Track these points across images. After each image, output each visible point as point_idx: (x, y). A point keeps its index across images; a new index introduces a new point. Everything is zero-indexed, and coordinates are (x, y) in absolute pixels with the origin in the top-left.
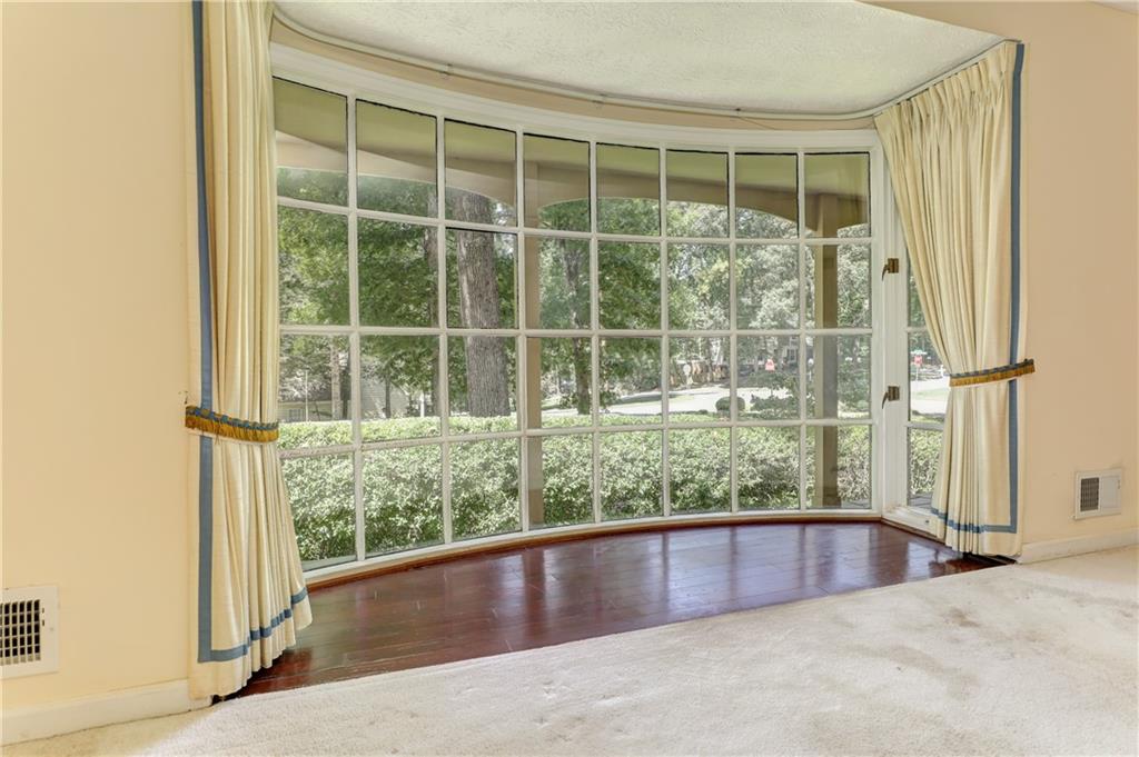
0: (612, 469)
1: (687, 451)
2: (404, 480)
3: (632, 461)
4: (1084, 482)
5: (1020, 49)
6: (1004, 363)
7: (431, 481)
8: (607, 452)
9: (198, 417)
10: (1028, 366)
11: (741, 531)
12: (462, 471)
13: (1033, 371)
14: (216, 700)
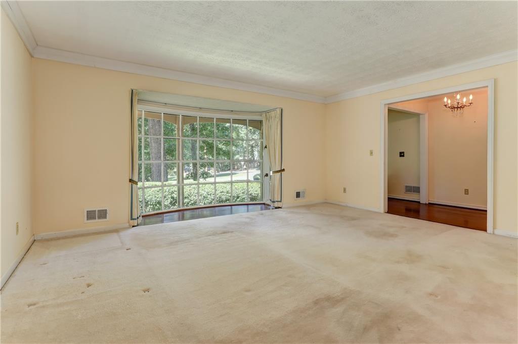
0: (204, 197)
1: (227, 191)
3: (210, 194)
4: (297, 193)
5: (282, 110)
6: (280, 169)
8: (203, 192)
9: (131, 181)
10: (284, 170)
11: (233, 207)
12: (158, 198)
14: (133, 226)
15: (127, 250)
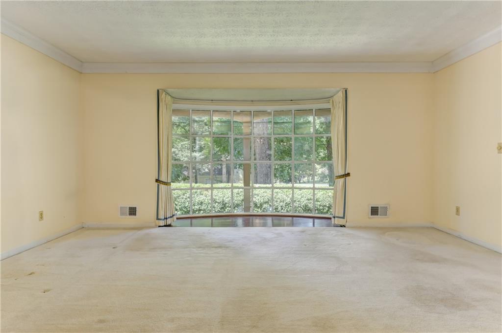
2: (218, 202)
4: (373, 208)
5: (346, 91)
6: (343, 174)
7: (226, 203)
9: (157, 181)
10: (348, 175)
13: (350, 176)
14: (159, 226)
15: (114, 248)
